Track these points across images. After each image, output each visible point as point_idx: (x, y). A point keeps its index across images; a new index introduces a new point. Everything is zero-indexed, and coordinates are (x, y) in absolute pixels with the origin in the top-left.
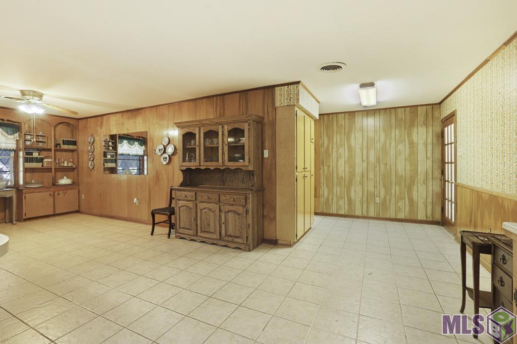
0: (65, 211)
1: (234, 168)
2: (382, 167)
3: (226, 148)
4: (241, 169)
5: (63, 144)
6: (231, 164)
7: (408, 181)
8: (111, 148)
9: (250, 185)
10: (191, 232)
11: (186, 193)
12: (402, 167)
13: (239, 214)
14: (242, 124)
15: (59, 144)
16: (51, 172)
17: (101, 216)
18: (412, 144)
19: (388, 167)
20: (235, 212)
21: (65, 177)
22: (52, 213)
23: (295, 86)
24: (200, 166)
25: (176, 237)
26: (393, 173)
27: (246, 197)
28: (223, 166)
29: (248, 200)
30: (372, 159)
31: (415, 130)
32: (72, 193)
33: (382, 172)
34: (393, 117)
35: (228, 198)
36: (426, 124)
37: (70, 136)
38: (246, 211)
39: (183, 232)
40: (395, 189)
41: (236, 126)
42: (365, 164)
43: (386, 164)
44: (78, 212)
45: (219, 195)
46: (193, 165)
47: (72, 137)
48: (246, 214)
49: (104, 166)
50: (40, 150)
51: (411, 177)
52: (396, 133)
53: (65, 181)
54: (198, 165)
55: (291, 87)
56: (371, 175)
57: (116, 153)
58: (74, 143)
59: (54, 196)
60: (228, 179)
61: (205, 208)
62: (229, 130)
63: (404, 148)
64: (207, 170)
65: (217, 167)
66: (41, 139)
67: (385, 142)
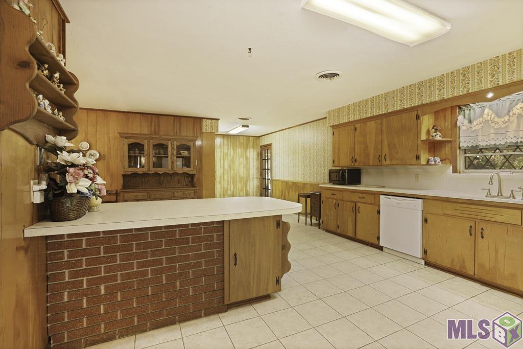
1: (182, 172)
2: (232, 171)
3: (175, 158)
7: (245, 180)
9: (184, 184)
11: (137, 194)
12: (242, 172)
14: (189, 142)
18: (247, 158)
19: (235, 171)
23: (216, 121)
24: (148, 171)
26: (238, 175)
28: (171, 171)
30: (226, 166)
31: (248, 150)
33: (232, 175)
34: (238, 141)
35: (180, 194)
36: (253, 147)
40: (239, 185)
41: (184, 143)
42: (222, 170)
43: (234, 170)
46: (140, 170)
51: (246, 177)
52: (239, 151)
55: (214, 121)
56: (226, 177)
60: (165, 181)
62: (177, 145)
63: (243, 160)
64: (157, 174)
65: (165, 172)
67: (233, 156)
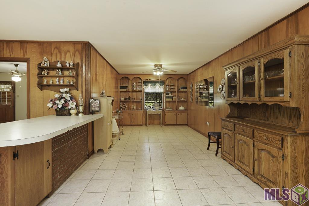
0: (181, 124)
1: (272, 103)
3: (263, 82)
4: (280, 105)
5: (181, 89)
6: (268, 99)
8: (205, 90)
10: (231, 157)
11: (228, 123)
13: (273, 157)
14: (281, 52)
15: (179, 89)
16: (175, 103)
17: (195, 129)
20: (269, 153)
21: (182, 106)
22: (175, 124)
24: (240, 101)
25: (222, 157)
27: (282, 138)
28: (260, 101)
29: (285, 144)
32: (184, 114)
35: (261, 135)
37: (185, 84)
38: (283, 155)
39: (225, 155)
41: (273, 56)
44: (187, 125)
45: (253, 130)
46: (234, 100)
47: (186, 85)
48: (283, 160)
49: (201, 100)
50: (172, 92)
53: (181, 108)
54: (238, 100)
57: (208, 92)
58: (186, 88)
59: (176, 115)
61: (241, 140)
62: (265, 63)
65: (254, 102)
66: (172, 87)
